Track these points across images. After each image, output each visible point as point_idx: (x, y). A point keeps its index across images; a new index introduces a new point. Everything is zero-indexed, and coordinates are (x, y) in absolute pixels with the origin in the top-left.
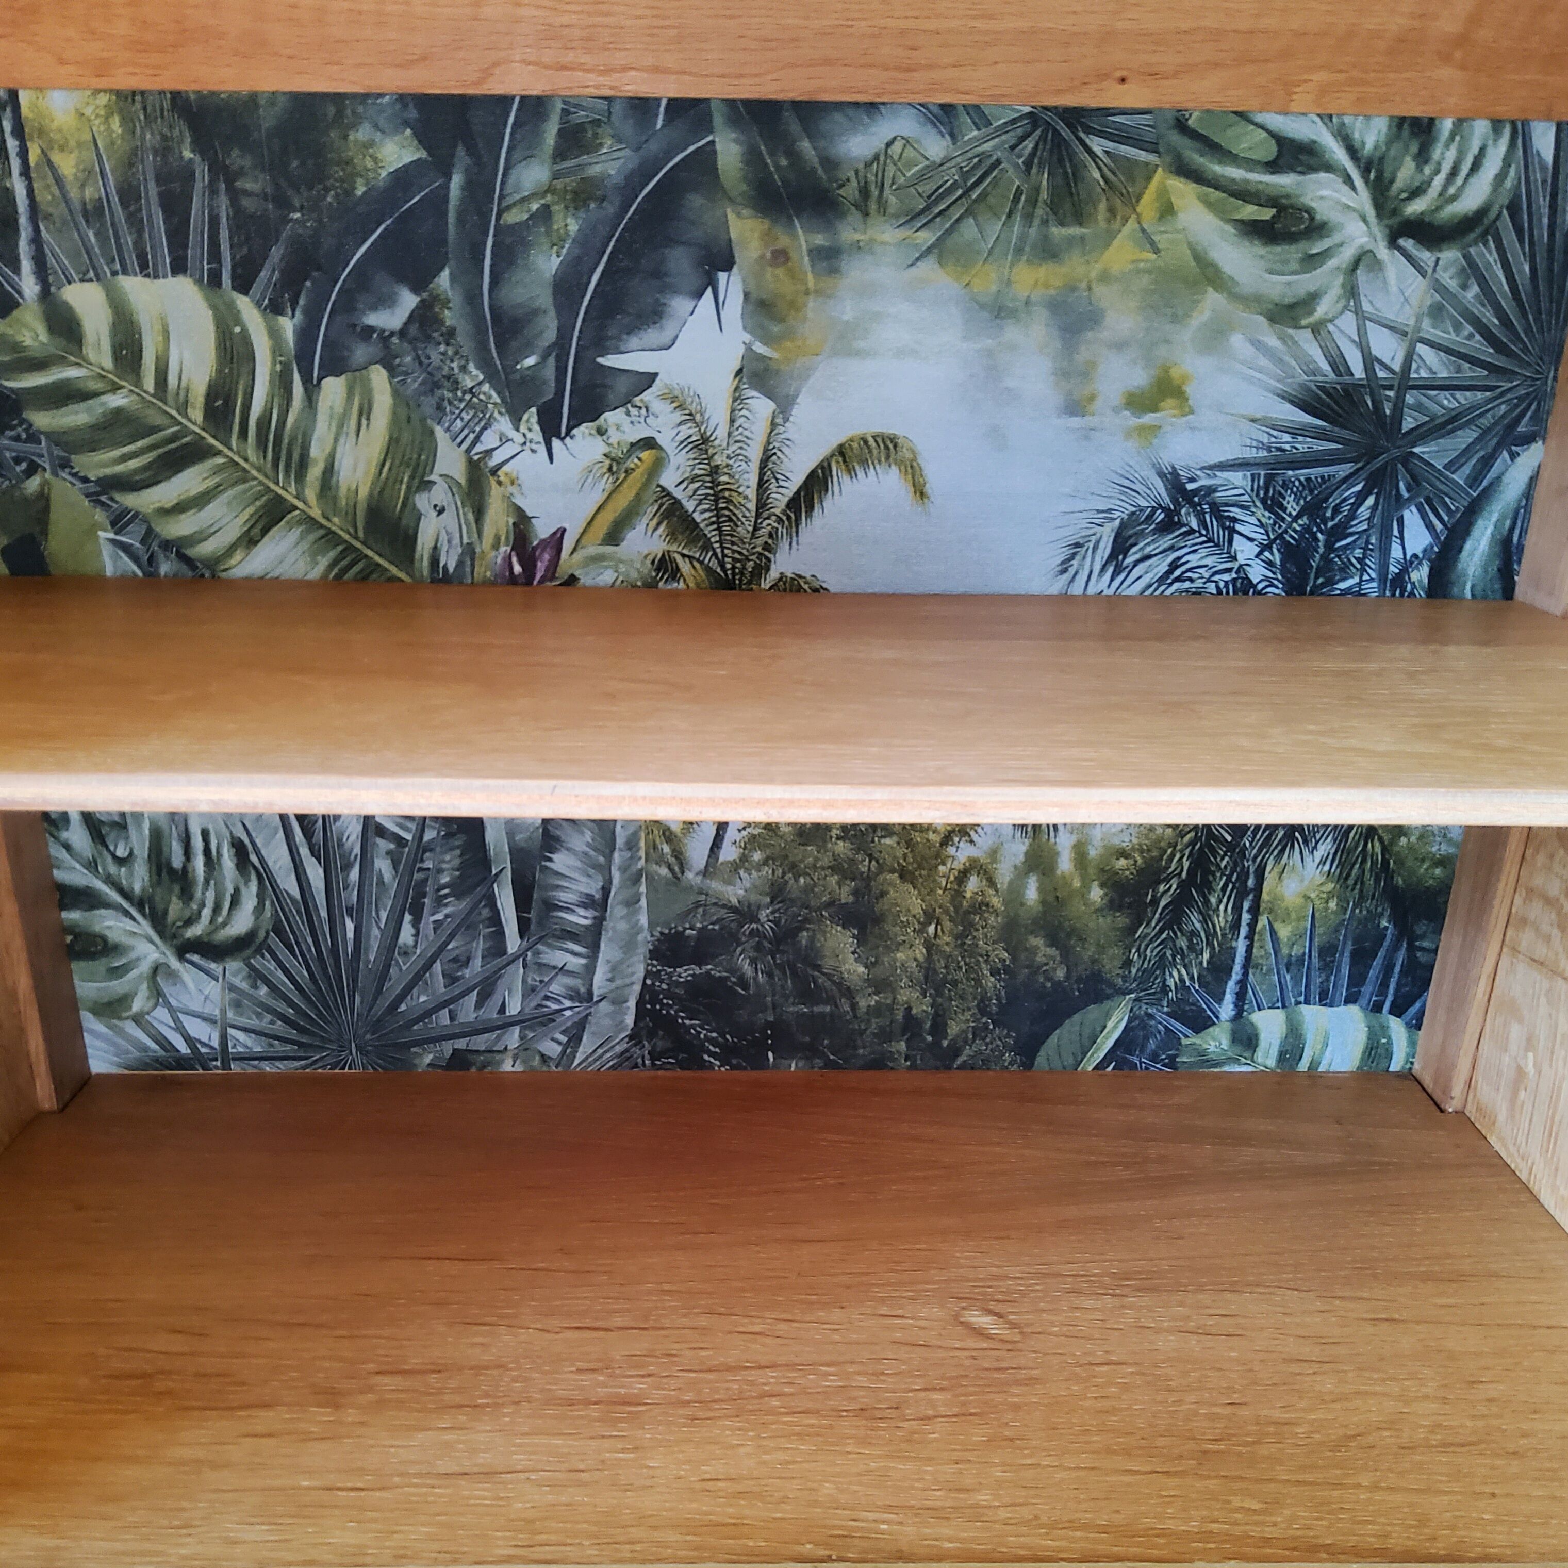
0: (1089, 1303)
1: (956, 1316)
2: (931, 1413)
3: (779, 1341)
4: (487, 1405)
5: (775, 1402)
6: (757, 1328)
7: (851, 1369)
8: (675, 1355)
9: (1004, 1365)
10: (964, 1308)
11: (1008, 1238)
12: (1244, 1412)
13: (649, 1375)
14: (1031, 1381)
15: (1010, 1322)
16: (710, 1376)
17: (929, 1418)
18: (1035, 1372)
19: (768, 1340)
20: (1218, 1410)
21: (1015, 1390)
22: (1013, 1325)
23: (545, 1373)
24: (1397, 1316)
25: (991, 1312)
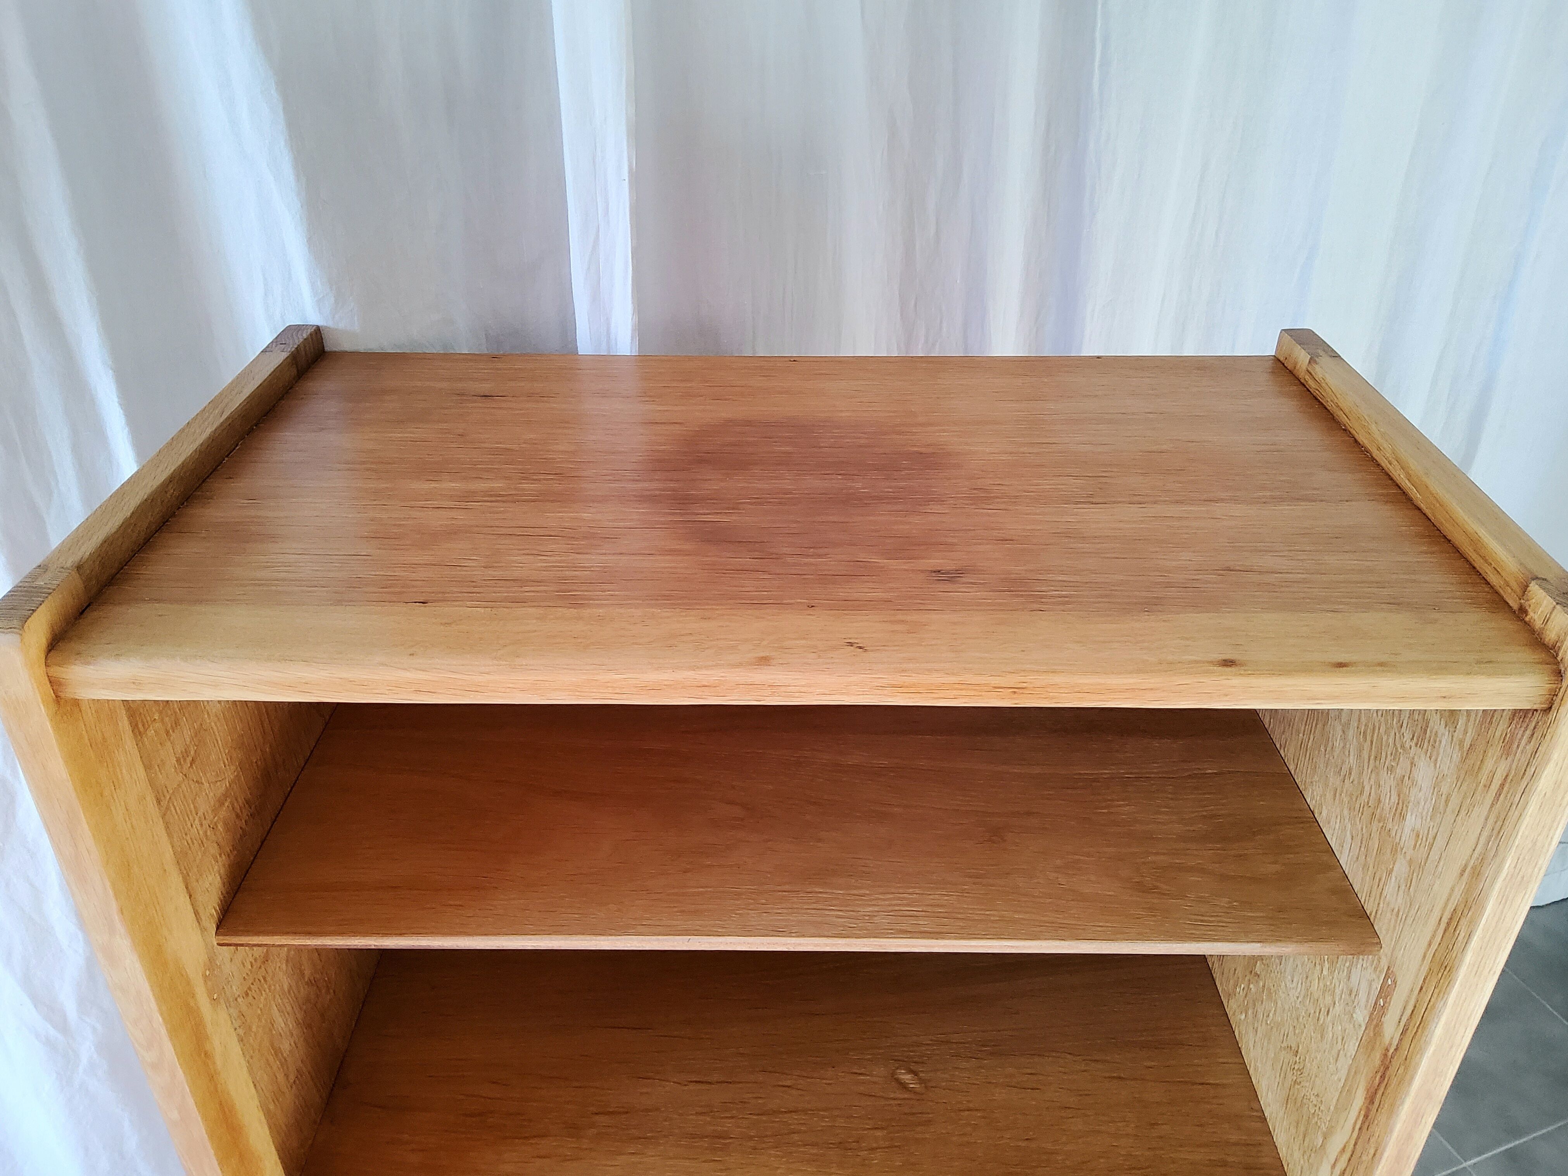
0: (964, 1065)
1: (893, 1074)
2: (875, 1145)
3: (800, 1092)
4: (652, 1137)
5: (796, 1137)
6: (788, 1083)
7: (836, 1113)
8: (745, 1102)
9: (914, 1111)
10: (897, 1068)
11: (924, 1013)
12: (1033, 1145)
13: (732, 1117)
14: (929, 1122)
15: (920, 1079)
16: (764, 1118)
17: (873, 1149)
18: (930, 1116)
19: (794, 1092)
20: (1020, 1144)
21: (919, 1129)
22: (921, 1081)
23: (681, 1115)
24: (1122, 1075)
25: (911, 1071)
